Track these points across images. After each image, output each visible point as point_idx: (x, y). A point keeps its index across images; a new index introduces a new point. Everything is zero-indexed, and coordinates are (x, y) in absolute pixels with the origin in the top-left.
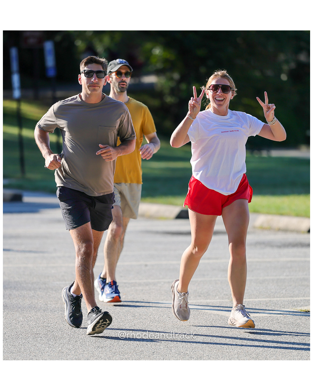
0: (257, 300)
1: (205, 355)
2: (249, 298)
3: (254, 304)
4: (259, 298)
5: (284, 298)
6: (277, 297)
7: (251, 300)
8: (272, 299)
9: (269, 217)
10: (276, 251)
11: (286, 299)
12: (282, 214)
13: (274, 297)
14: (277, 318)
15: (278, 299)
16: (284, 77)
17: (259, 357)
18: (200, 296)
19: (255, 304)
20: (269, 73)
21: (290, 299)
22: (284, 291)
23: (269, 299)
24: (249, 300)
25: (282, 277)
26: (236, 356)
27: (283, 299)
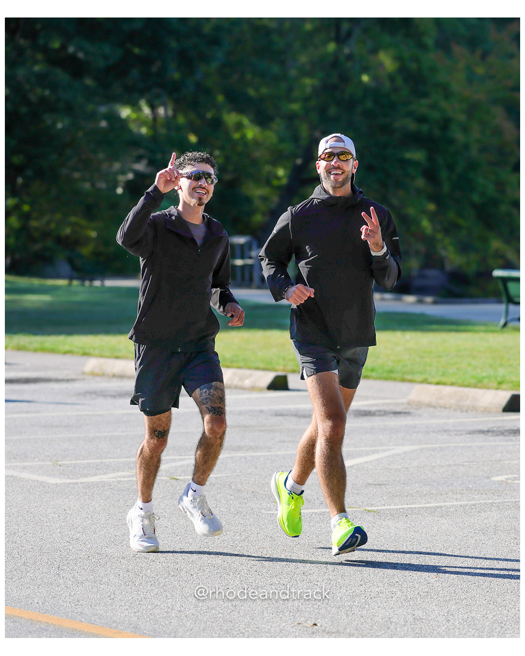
0: (85, 462)
1: (20, 530)
2: (76, 460)
3: (81, 468)
4: (88, 459)
5: (118, 458)
6: (110, 458)
7: (78, 462)
8: (104, 461)
9: (102, 361)
10: (110, 401)
11: (120, 460)
12: (117, 358)
13: (107, 458)
14: (110, 484)
15: (112, 460)
16: (120, 191)
17: (87, 530)
18: (15, 458)
19: (83, 466)
20: (102, 185)
21: (125, 460)
22: (119, 451)
23: (100, 461)
24: (75, 462)
25: (116, 434)
26: (58, 530)
27: (117, 460)
